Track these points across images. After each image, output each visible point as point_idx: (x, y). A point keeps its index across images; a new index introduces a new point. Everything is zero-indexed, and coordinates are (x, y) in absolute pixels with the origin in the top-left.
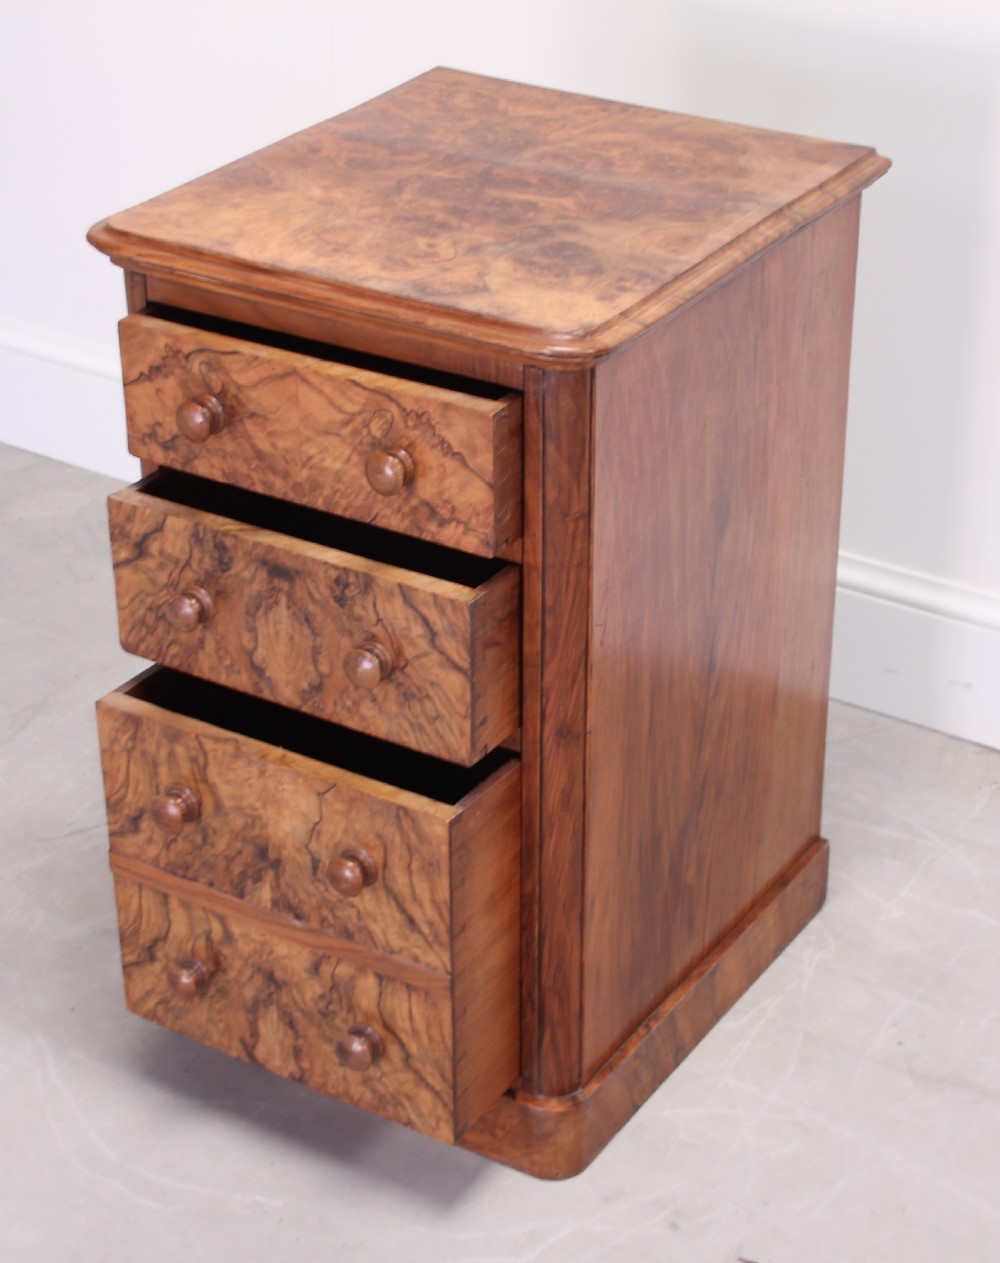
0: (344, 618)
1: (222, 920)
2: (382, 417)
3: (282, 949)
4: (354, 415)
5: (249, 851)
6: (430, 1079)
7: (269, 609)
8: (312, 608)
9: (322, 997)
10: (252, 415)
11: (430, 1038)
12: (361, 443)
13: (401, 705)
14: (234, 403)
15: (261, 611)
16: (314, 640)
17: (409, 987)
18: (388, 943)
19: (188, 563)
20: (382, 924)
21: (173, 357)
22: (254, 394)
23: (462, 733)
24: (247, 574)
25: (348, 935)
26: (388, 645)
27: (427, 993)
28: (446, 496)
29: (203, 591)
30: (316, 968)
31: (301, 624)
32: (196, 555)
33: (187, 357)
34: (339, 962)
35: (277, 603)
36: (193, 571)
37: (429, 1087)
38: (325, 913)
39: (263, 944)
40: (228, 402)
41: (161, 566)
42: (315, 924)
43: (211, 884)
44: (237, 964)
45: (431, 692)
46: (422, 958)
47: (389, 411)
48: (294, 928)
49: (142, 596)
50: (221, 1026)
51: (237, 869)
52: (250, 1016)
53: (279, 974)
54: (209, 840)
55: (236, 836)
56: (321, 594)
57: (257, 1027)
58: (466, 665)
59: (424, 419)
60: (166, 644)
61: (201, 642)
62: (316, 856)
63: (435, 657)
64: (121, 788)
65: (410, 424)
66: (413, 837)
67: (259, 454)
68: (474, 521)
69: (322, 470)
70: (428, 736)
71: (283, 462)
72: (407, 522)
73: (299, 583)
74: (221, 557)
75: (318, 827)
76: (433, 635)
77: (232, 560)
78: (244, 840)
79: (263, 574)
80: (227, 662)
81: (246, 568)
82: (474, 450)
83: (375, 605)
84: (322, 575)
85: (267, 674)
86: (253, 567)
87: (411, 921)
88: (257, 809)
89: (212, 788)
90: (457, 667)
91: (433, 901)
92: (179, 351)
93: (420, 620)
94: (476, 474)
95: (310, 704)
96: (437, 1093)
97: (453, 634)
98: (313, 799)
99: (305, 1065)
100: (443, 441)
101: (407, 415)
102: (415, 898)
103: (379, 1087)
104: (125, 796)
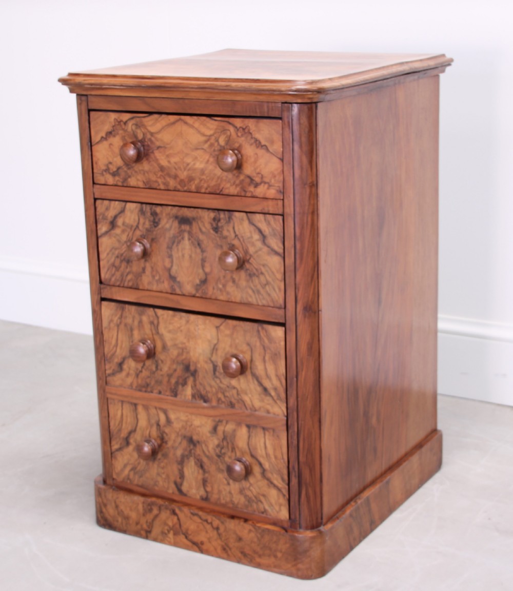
0: (218, 239)
1: (165, 412)
2: (224, 134)
3: (197, 421)
4: (211, 136)
5: (180, 368)
6: (275, 482)
7: (179, 242)
8: (201, 237)
9: (218, 446)
10: (159, 147)
11: (276, 457)
12: (214, 150)
13: (248, 281)
14: (149, 143)
15: (175, 245)
16: (202, 255)
17: (264, 429)
18: (253, 406)
19: (137, 227)
20: (250, 396)
21: (118, 125)
22: (159, 136)
23: (280, 289)
24: (168, 226)
25: (232, 405)
26: (241, 249)
27: (274, 430)
28: (258, 171)
29: (145, 241)
30: (215, 430)
31: (196, 247)
32: (142, 221)
33: (125, 123)
34: (227, 422)
35: (183, 238)
36: (140, 230)
37: (275, 486)
38: (220, 395)
39: (186, 422)
40: (146, 143)
41: (123, 231)
42: (214, 403)
43: (160, 393)
44: (173, 436)
45: (263, 270)
46: (271, 411)
47: (229, 130)
48: (204, 408)
49: (113, 250)
50: (164, 476)
51: (173, 381)
52: (180, 467)
53: (195, 438)
54: (159, 367)
55: (173, 361)
56: (206, 228)
57: (183, 472)
58: (281, 251)
59: (246, 131)
60: (125, 274)
61: (144, 269)
62: (216, 364)
63: (265, 249)
64: (113, 348)
65: (239, 134)
66: (266, 341)
67: (162, 169)
68: (273, 181)
69: (195, 170)
70: (262, 295)
71: (174, 170)
72: (238, 189)
73: (194, 224)
74: (154, 219)
75: (216, 347)
76: (264, 237)
77: (159, 220)
78: (178, 363)
79: (176, 224)
80: (157, 278)
81: (167, 222)
82: (272, 142)
83: (234, 228)
84: (206, 217)
85: (178, 279)
86: (171, 221)
87: (265, 390)
88: (184, 343)
89: (161, 337)
90: (277, 253)
91: (277, 376)
92: (121, 121)
93: (257, 231)
94: (274, 155)
95: (200, 292)
96: (279, 489)
97: (275, 235)
98: (214, 331)
99: (209, 489)
100: (256, 140)
101: (238, 130)
102: (268, 377)
103: (248, 493)
104: (116, 351)
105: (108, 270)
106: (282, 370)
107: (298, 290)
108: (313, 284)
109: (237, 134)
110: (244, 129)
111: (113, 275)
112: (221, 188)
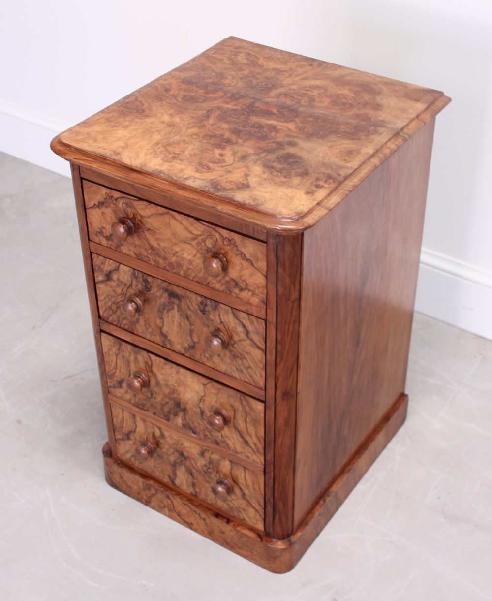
0: (205, 319)
1: (160, 428)
2: (211, 238)
3: (187, 444)
4: (198, 236)
5: (171, 404)
6: (253, 504)
7: (169, 310)
8: (189, 313)
9: (205, 465)
10: (148, 230)
11: (254, 489)
12: (201, 249)
13: (232, 360)
14: (139, 223)
15: (166, 311)
16: (191, 327)
17: (244, 467)
18: (235, 448)
19: (131, 286)
20: (233, 441)
21: (110, 199)
22: (149, 220)
23: (261, 376)
24: (158, 294)
25: (217, 443)
26: (226, 333)
27: (253, 472)
28: (243, 278)
29: (138, 299)
30: (202, 454)
31: (184, 319)
32: (134, 283)
33: (116, 199)
34: (213, 453)
35: (173, 308)
36: (133, 289)
37: (253, 507)
38: (207, 433)
39: (178, 441)
40: (137, 222)
41: (118, 285)
42: (202, 436)
43: (155, 414)
44: (167, 447)
45: (246, 356)
46: (251, 457)
47: (215, 236)
48: (192, 437)
49: (110, 297)
50: (160, 469)
51: (166, 409)
52: (173, 468)
53: (185, 454)
54: (153, 396)
55: (165, 396)
56: (193, 307)
57: (176, 472)
58: (263, 347)
59: (232, 242)
60: (121, 319)
61: (138, 320)
62: (203, 410)
63: (249, 342)
64: (113, 369)
65: (225, 243)
66: (248, 408)
67: (152, 248)
68: (257, 291)
69: (183, 259)
70: (245, 375)
71: (163, 253)
72: (224, 287)
73: (183, 301)
74: (146, 285)
75: (204, 398)
76: (247, 332)
77: (151, 287)
78: (169, 398)
79: (166, 295)
80: (150, 330)
81: (158, 291)
82: (257, 259)
83: (219, 316)
84: (194, 299)
85: (169, 338)
86: (162, 291)
87: (246, 442)
88: (175, 387)
89: (155, 375)
90: (259, 348)
91: (256, 436)
92: (112, 197)
93: (241, 325)
94: (258, 270)
95: (189, 353)
96: (257, 510)
97: (257, 333)
98: (201, 387)
99: (197, 490)
100: (242, 253)
101: (224, 239)
102: (248, 433)
103: (231, 504)
104: (115, 372)
105: (106, 310)
106: (262, 433)
107: (278, 380)
108: (292, 376)
109: (223, 243)
110: (230, 241)
111: (111, 315)
112: (208, 281)
